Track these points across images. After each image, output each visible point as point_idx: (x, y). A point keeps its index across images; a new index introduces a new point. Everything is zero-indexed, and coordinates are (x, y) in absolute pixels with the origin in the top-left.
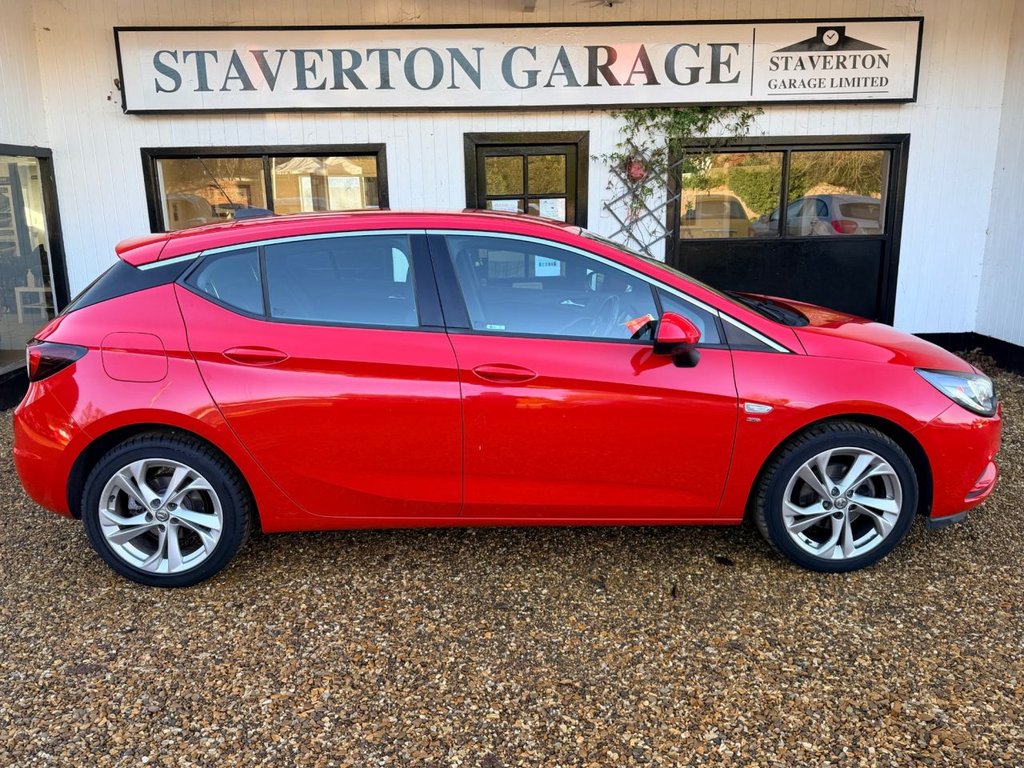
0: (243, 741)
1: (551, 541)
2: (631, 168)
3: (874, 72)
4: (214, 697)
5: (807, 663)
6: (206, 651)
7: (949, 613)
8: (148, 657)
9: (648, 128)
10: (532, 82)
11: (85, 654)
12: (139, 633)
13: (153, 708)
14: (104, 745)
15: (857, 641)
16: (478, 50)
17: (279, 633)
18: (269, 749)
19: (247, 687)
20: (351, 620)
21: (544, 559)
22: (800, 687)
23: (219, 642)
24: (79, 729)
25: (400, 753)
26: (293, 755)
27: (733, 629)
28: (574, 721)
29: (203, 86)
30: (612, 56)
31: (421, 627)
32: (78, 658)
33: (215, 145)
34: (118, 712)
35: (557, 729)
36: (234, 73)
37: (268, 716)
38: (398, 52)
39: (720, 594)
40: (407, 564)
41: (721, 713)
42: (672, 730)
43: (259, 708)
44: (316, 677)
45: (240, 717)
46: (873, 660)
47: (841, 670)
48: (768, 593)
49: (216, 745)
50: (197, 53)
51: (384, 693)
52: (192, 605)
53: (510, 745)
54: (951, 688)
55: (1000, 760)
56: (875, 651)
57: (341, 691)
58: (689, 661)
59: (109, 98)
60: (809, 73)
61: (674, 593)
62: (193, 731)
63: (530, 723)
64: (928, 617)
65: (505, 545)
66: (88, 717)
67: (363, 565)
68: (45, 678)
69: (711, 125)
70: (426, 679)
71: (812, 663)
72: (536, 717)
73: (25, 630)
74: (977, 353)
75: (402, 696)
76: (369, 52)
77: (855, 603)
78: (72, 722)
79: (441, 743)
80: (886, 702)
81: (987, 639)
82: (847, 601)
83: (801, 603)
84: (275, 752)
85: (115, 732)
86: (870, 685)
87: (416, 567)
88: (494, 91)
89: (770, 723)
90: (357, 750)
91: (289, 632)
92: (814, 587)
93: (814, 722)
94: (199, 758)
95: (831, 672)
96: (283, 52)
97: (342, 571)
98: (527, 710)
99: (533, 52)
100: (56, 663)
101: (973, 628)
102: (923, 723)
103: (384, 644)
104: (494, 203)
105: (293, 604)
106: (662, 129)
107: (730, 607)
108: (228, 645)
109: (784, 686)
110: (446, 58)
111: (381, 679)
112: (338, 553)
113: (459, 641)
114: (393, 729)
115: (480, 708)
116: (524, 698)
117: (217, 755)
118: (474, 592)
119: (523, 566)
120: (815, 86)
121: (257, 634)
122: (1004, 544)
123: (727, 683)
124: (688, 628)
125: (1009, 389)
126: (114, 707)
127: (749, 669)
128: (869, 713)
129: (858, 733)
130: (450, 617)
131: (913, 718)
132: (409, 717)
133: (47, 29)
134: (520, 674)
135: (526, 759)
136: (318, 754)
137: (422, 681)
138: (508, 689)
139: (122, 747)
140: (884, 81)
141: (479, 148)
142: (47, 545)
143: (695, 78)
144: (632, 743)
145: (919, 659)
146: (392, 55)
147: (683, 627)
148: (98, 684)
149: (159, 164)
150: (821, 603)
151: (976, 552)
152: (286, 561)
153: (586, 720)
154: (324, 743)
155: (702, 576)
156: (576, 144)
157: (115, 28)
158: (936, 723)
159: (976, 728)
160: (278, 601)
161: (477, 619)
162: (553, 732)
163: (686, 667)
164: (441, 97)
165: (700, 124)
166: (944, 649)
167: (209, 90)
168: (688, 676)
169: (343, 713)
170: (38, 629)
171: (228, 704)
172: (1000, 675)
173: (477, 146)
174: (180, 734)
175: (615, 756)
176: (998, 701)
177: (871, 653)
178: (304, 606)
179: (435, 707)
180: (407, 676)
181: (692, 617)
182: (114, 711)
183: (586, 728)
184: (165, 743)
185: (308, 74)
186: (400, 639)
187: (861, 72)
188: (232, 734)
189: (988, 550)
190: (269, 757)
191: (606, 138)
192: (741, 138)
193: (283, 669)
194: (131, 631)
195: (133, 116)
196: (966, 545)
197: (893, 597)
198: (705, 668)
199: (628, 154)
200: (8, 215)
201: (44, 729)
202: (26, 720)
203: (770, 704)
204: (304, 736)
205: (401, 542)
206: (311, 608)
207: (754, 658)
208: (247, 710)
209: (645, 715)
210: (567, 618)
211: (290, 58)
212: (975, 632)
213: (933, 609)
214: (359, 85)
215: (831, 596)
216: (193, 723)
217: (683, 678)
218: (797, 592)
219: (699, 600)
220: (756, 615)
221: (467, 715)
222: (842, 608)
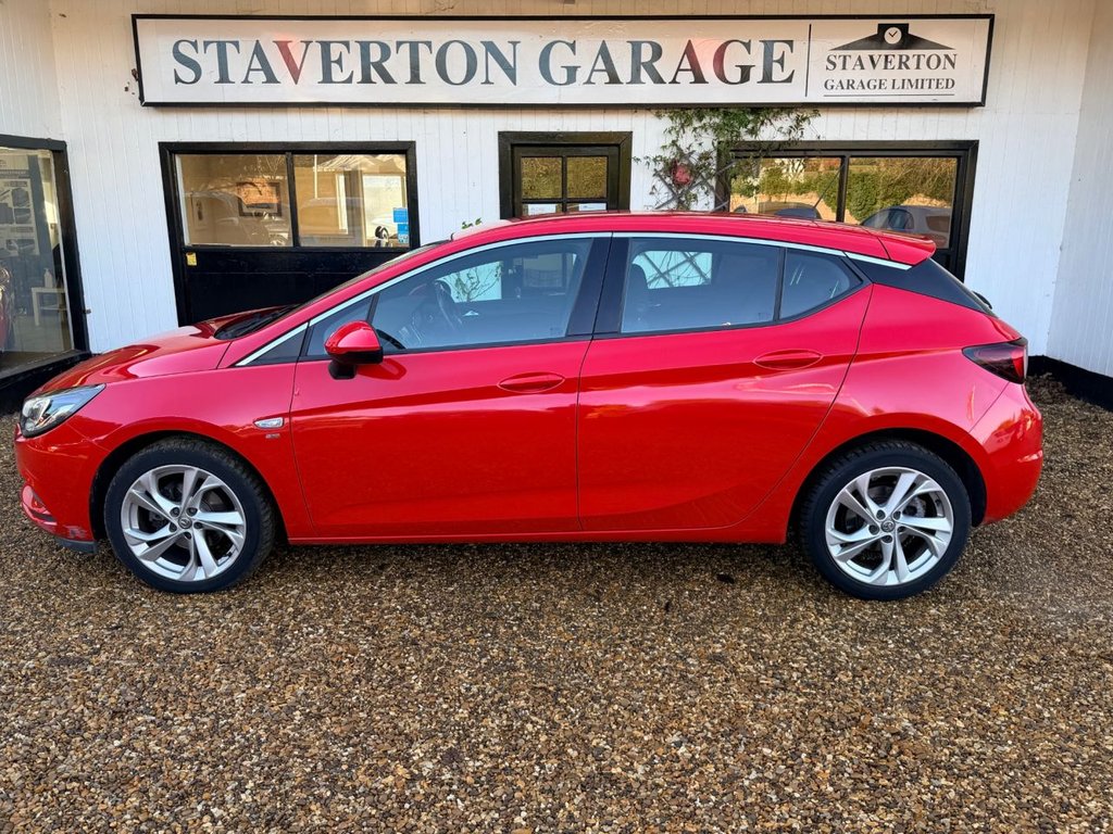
0: (214, 730)
1: (553, 556)
2: (676, 171)
3: (940, 74)
4: (191, 690)
5: (786, 677)
6: (189, 648)
7: (945, 635)
8: (130, 652)
9: (695, 129)
10: (571, 78)
11: (69, 647)
12: (125, 631)
13: (129, 698)
14: (79, 729)
15: (843, 658)
16: (514, 44)
17: (262, 633)
18: (237, 738)
19: (224, 681)
20: (337, 623)
21: (543, 572)
22: (773, 698)
23: (202, 641)
24: (56, 715)
25: (365, 745)
26: (260, 743)
27: (718, 642)
28: (540, 722)
29: (224, 78)
30: (657, 52)
31: (406, 632)
32: (62, 651)
33: (236, 140)
34: (95, 701)
35: (523, 727)
36: (256, 64)
37: (241, 708)
38: (429, 44)
39: (714, 610)
40: (402, 573)
41: (689, 719)
42: (635, 732)
43: (233, 701)
44: (293, 674)
45: (214, 708)
46: (854, 677)
47: (820, 684)
48: (763, 610)
49: (187, 732)
50: (219, 43)
51: (358, 691)
52: (181, 606)
53: (473, 741)
54: (926, 705)
55: (956, 770)
56: (859, 668)
57: (315, 688)
58: (667, 671)
59: (127, 89)
60: (868, 74)
61: (667, 607)
62: (166, 719)
63: (497, 722)
64: (922, 638)
65: (506, 558)
66: (66, 704)
67: (357, 573)
68: (28, 668)
69: (762, 128)
70: (402, 679)
71: (792, 676)
72: (505, 716)
73: (13, 624)
74: (1047, 378)
75: (375, 694)
76: (399, 44)
77: (850, 623)
78: (50, 708)
79: (406, 738)
80: (857, 715)
81: (976, 660)
82: (844, 621)
83: (796, 620)
84: (243, 740)
85: (90, 718)
86: (844, 699)
87: (410, 576)
88: (532, 88)
89: (735, 730)
90: (323, 741)
91: (273, 633)
92: (812, 606)
93: (779, 730)
94: (169, 743)
95: (808, 686)
96: (308, 43)
97: (335, 578)
98: (497, 710)
99: (573, 46)
100: (40, 654)
101: (966, 650)
102: (888, 735)
103: (366, 647)
104: (530, 206)
105: (281, 608)
106: (709, 131)
107: (723, 621)
108: (211, 643)
109: (757, 696)
110: (480, 52)
111: (357, 678)
112: (334, 562)
113: (441, 646)
114: (362, 723)
115: (451, 707)
116: (496, 700)
117: (187, 742)
118: (465, 601)
119: (520, 579)
120: (875, 87)
121: (241, 634)
122: (1021, 571)
123: (701, 691)
124: (674, 640)
125: (1073, 417)
126: (92, 696)
127: (727, 680)
128: (837, 724)
129: (820, 741)
130: (436, 623)
131: (879, 731)
132: (380, 713)
133: (64, 16)
134: (497, 678)
135: (487, 754)
136: (285, 743)
137: (397, 682)
138: (481, 691)
139: (95, 732)
140: (950, 83)
141: (514, 149)
142: (42, 545)
143: (745, 77)
144: (594, 743)
145: (902, 677)
146: (422, 48)
147: (670, 640)
148: (79, 674)
149: (178, 160)
150: (816, 622)
151: (989, 578)
152: (281, 567)
153: (553, 722)
154: (292, 734)
155: (700, 592)
156: (618, 145)
157: (133, 15)
158: (902, 735)
159: (940, 741)
160: (265, 604)
161: (463, 627)
162: (518, 730)
163: (663, 675)
164: (474, 93)
165: (750, 126)
166: (929, 668)
167: (230, 82)
168: (663, 685)
169: (314, 707)
170: (25, 623)
171: (203, 696)
172: (980, 694)
173: (513, 146)
174: (152, 722)
175: (575, 754)
176: (970, 719)
177: (854, 669)
178: (291, 610)
179: (406, 705)
180: (384, 676)
181: (681, 630)
182: (91, 700)
183: (551, 728)
184: (137, 729)
185: (335, 67)
186: (383, 642)
187: (925, 73)
188: (204, 724)
189: (1004, 577)
190: (237, 745)
191: (650, 139)
192: (796, 142)
193: (261, 667)
194: (116, 628)
195: (151, 108)
196: (981, 571)
197: (892, 618)
198: (683, 677)
199: (672, 157)
200: (28, 211)
201: (23, 713)
202: (6, 705)
203: (739, 713)
204: (273, 728)
205: (400, 552)
206: (298, 612)
207: (734, 670)
208: (221, 702)
209: (612, 718)
210: (555, 628)
211: (316, 50)
212: (966, 654)
213: (930, 631)
214: (388, 79)
215: (828, 615)
216: (167, 712)
217: (658, 685)
218: (794, 610)
219: (692, 614)
220: (746, 630)
221: (436, 713)
222: (836, 627)
